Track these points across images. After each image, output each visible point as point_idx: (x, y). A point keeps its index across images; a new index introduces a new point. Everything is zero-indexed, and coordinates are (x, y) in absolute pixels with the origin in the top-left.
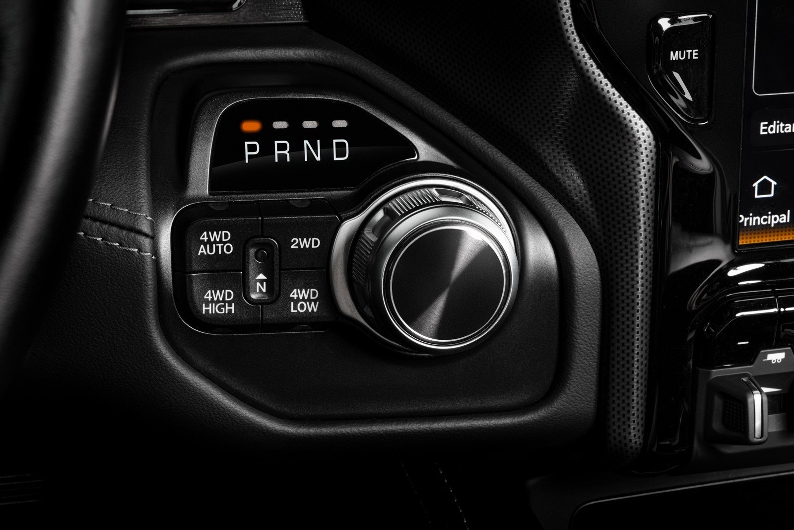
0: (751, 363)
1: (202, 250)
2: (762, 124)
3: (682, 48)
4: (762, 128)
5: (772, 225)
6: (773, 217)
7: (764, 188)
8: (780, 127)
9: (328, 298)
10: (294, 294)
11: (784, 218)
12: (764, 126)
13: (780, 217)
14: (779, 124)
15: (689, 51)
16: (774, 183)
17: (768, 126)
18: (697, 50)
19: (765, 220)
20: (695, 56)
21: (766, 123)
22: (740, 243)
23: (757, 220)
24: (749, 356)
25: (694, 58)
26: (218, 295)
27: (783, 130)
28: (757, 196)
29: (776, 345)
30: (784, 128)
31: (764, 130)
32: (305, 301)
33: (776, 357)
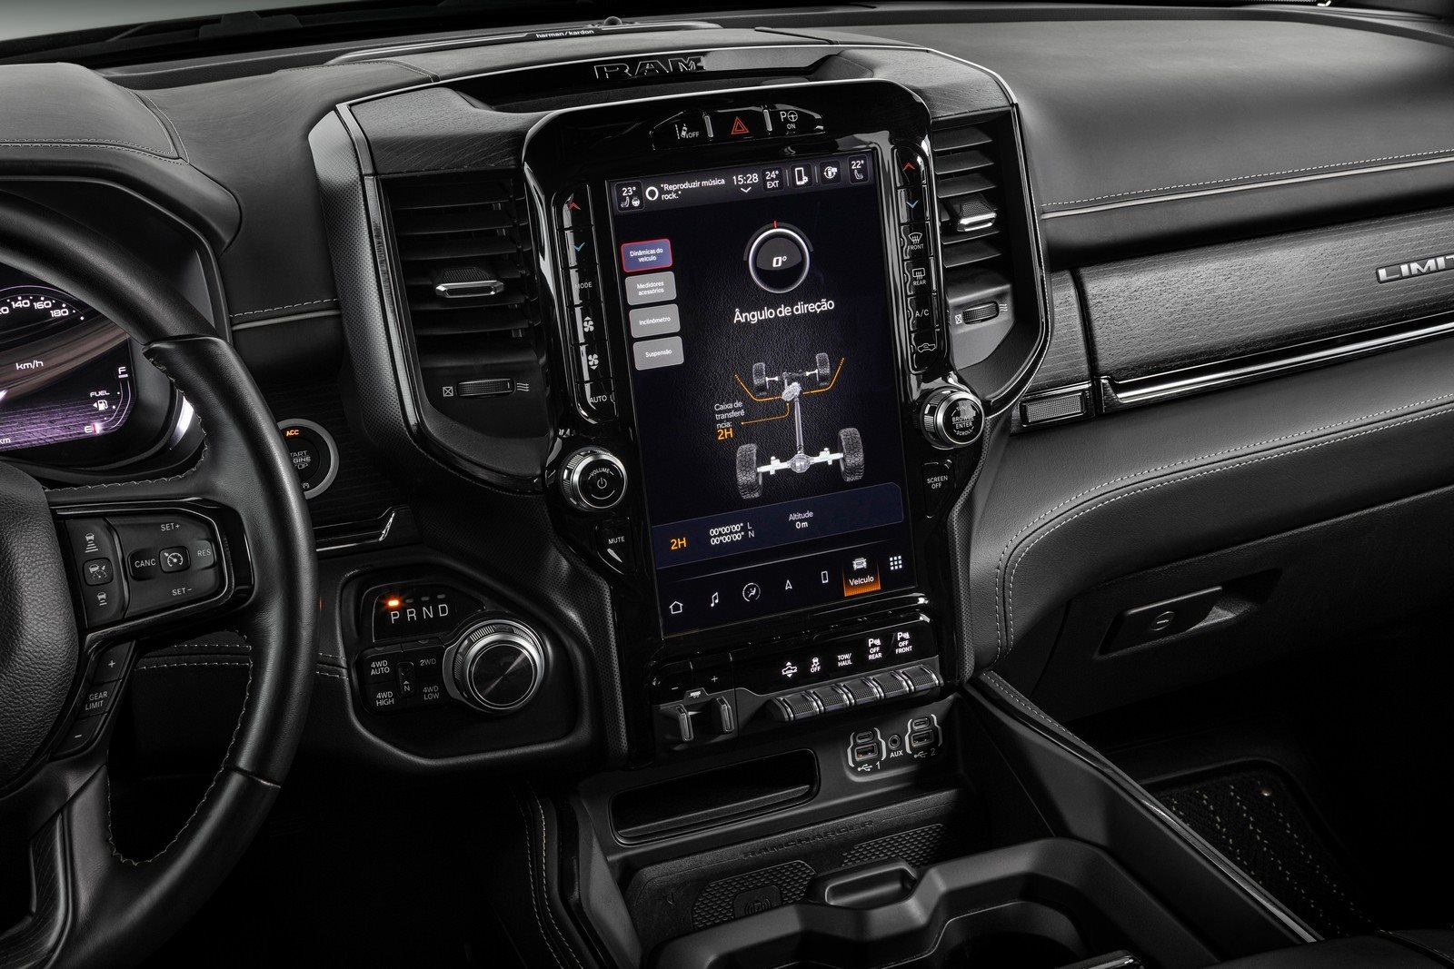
0: (681, 700)
1: (373, 672)
3: (615, 537)
7: (676, 608)
9: (443, 690)
10: (425, 690)
15: (619, 538)
16: (681, 605)
18: (623, 537)
24: (680, 695)
25: (622, 540)
26: (384, 695)
28: (672, 613)
29: (694, 688)
32: (431, 693)
33: (696, 694)
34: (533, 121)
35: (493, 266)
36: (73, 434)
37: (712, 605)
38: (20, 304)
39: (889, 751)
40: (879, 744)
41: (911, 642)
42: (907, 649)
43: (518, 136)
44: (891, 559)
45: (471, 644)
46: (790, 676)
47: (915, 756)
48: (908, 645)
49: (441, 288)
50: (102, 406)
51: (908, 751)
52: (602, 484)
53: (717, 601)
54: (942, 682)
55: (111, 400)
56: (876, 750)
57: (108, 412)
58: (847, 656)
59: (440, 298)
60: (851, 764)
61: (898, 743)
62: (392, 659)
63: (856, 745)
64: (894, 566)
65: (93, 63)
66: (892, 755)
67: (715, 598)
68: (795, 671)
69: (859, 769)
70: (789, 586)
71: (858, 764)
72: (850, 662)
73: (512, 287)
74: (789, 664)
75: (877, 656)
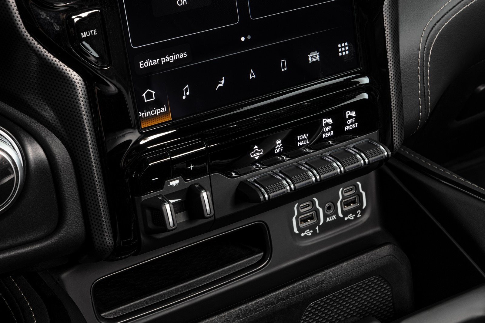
0: (162, 189)
2: (140, 62)
3: (87, 30)
4: (141, 65)
5: (158, 115)
6: (157, 110)
7: (149, 95)
8: (150, 63)
11: (163, 110)
12: (141, 63)
13: (161, 110)
14: (150, 61)
15: (91, 31)
16: (153, 92)
17: (143, 63)
18: (96, 30)
19: (153, 113)
20: (95, 33)
21: (143, 62)
22: (142, 127)
23: (149, 113)
24: (160, 185)
25: (95, 34)
27: (152, 63)
28: (146, 101)
29: (173, 178)
30: (152, 62)
31: (142, 66)
33: (174, 183)
37: (184, 97)
39: (325, 216)
40: (317, 212)
41: (357, 119)
42: (354, 126)
44: (339, 46)
46: (257, 158)
47: (346, 219)
48: (355, 122)
51: (340, 215)
53: (188, 93)
54: (390, 153)
56: (315, 216)
58: (305, 136)
60: (296, 231)
61: (332, 209)
63: (299, 214)
64: (342, 52)
66: (328, 220)
67: (186, 90)
68: (261, 153)
69: (303, 235)
70: (252, 75)
71: (301, 230)
72: (307, 142)
74: (256, 147)
75: (329, 134)
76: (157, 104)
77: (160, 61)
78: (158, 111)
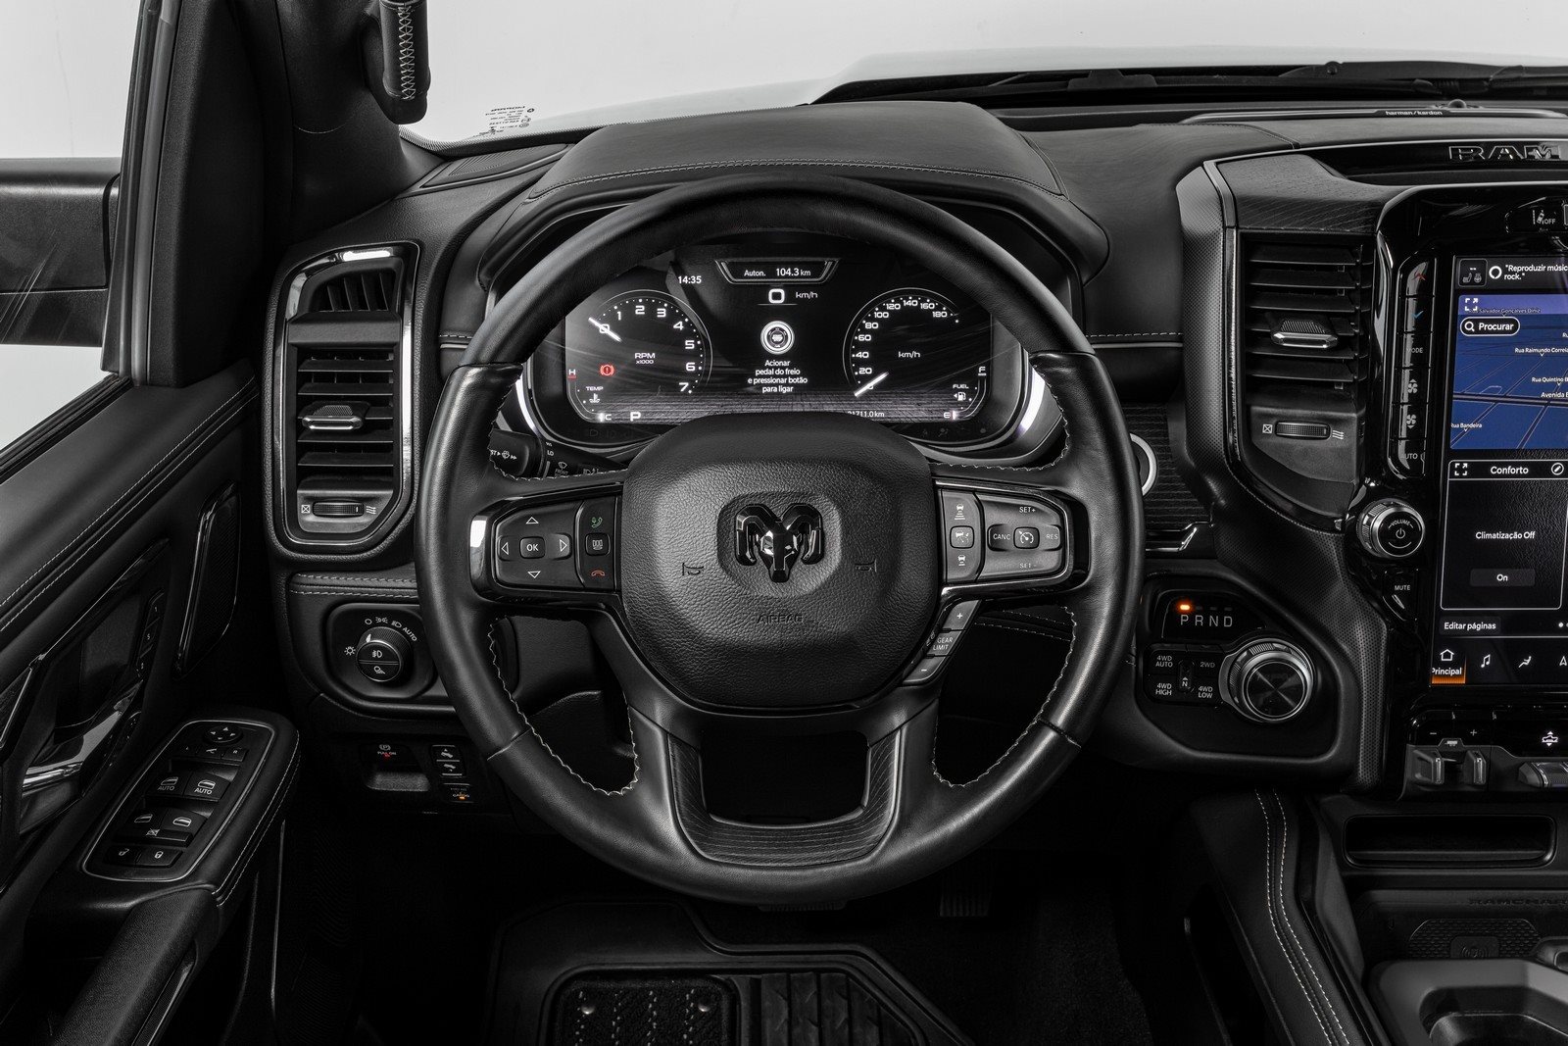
0: (1437, 745)
1: (1158, 664)
2: (1446, 624)
3: (1402, 585)
5: (1452, 675)
7: (1447, 655)
8: (1456, 626)
9: (1216, 692)
10: (1201, 689)
11: (1458, 672)
14: (1456, 624)
15: (1405, 586)
16: (1452, 654)
17: (1449, 625)
18: (1409, 586)
19: (1447, 672)
22: (1433, 683)
23: (1443, 672)
24: (1434, 741)
26: (1164, 686)
27: (1458, 627)
28: (1442, 660)
29: (1452, 738)
31: (1447, 627)
32: (1205, 692)
33: (1452, 743)
34: (1390, 194)
35: (1329, 323)
36: (933, 417)
37: (1483, 666)
38: (910, 303)
43: (1375, 206)
45: (1250, 656)
46: (1549, 744)
49: (1279, 336)
50: (961, 397)
52: (1400, 534)
53: (1488, 663)
55: (970, 393)
57: (965, 403)
59: (1276, 345)
62: (1176, 656)
65: (987, 103)
67: (1487, 660)
68: (1556, 741)
70: (1563, 662)
73: (1343, 344)
74: (1550, 733)
76: (1454, 665)
77: (1466, 627)
78: (1452, 672)
